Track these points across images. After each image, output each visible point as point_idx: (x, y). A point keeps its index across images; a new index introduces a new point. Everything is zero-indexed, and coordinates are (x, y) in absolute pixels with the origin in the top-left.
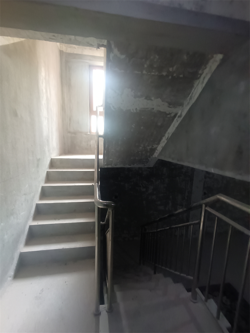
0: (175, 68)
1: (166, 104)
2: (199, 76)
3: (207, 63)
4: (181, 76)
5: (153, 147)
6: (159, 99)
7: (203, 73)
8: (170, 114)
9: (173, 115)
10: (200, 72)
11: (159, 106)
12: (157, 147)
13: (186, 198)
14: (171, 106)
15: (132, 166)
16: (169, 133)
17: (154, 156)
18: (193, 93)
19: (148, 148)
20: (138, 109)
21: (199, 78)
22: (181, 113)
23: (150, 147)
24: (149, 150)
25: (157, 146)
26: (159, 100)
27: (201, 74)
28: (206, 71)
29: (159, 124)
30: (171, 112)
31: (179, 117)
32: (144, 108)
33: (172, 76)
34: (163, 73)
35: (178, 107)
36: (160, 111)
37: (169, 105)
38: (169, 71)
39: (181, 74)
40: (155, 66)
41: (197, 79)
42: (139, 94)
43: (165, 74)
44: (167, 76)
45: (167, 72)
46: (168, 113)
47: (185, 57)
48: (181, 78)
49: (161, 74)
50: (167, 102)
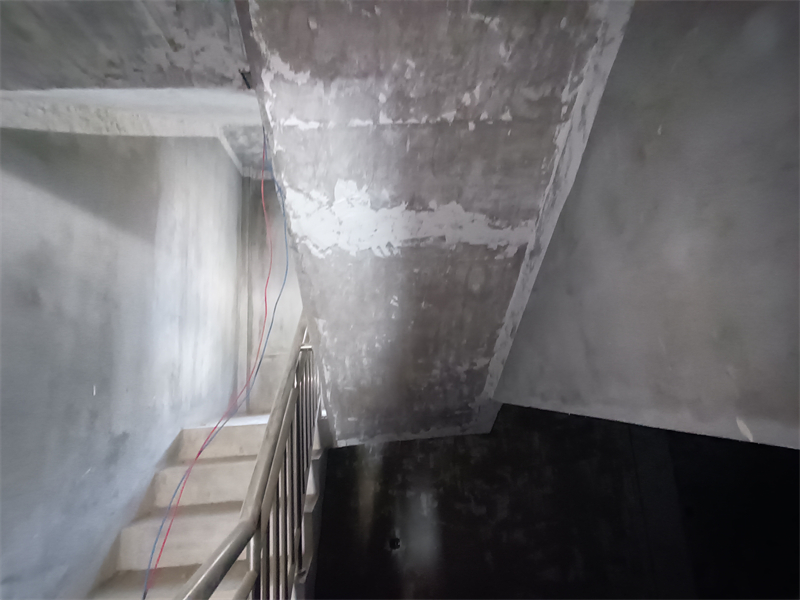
0: (477, 91)
1: (482, 217)
2: (564, 110)
3: (581, 60)
4: (507, 117)
5: (475, 364)
6: (454, 203)
7: (575, 95)
8: (501, 249)
9: (511, 251)
10: (565, 96)
11: (461, 227)
12: (488, 365)
14: (498, 223)
16: (513, 314)
17: (484, 396)
18: (558, 167)
19: (462, 369)
20: (395, 245)
21: (567, 116)
22: (538, 240)
23: (466, 367)
24: (464, 377)
25: (486, 361)
26: (454, 206)
27: (571, 105)
29: (476, 287)
30: (503, 244)
31: (532, 254)
32: (413, 240)
33: (477, 122)
34: (444, 116)
35: (523, 223)
36: (466, 244)
37: (490, 221)
38: (461, 107)
39: (503, 111)
40: (412, 95)
41: (560, 122)
42: (386, 194)
43: (450, 115)
44: (460, 122)
45: (458, 110)
46: (495, 248)
47: (502, 50)
48: (508, 125)
49: (439, 119)
50: (483, 211)
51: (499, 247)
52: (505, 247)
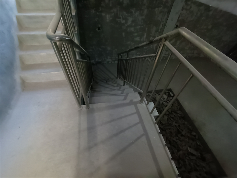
13: (159, 30)
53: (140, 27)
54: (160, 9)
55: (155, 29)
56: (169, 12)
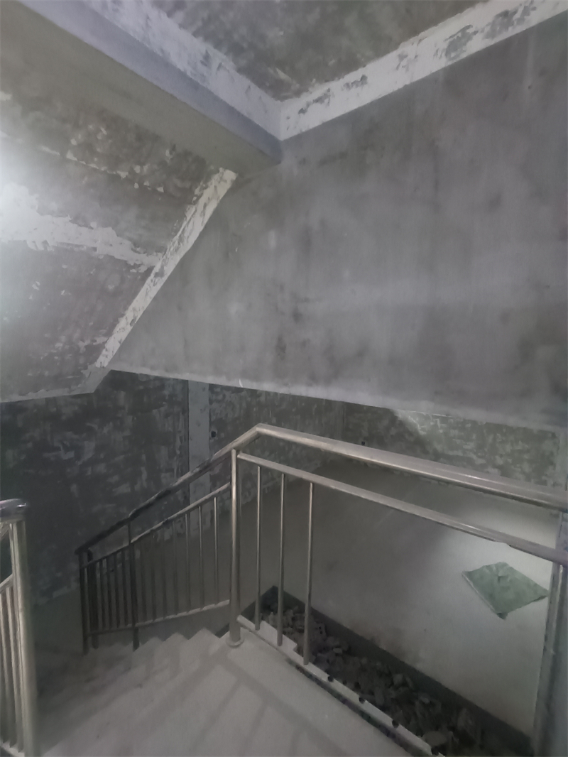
0: (146, 168)
1: (128, 243)
2: (195, 198)
3: (208, 178)
4: (161, 189)
5: (96, 341)
6: (110, 228)
7: (202, 194)
8: (135, 266)
9: (143, 269)
10: (197, 192)
11: (111, 245)
12: (106, 342)
13: (178, 452)
14: (138, 249)
15: (31, 396)
16: (134, 310)
17: (98, 364)
18: (184, 229)
19: (82, 345)
20: (51, 243)
21: (195, 203)
22: (162, 267)
23: (87, 342)
24: (83, 350)
25: (105, 339)
27: (199, 197)
28: (208, 193)
29: (111, 287)
30: (138, 263)
31: (157, 275)
32: (68, 244)
33: (141, 184)
34: (119, 172)
35: (155, 254)
36: (112, 257)
37: (133, 247)
38: (132, 172)
39: (160, 186)
40: (98, 150)
41: (190, 203)
42: (54, 206)
43: (123, 174)
44: (130, 181)
45: (130, 173)
46: (132, 264)
47: (167, 153)
48: (160, 194)
49: (115, 173)
50: (130, 239)
51: (135, 264)
52: (139, 266)
53: (122, 457)
54: (162, 409)
55: (164, 451)
56: (185, 411)
